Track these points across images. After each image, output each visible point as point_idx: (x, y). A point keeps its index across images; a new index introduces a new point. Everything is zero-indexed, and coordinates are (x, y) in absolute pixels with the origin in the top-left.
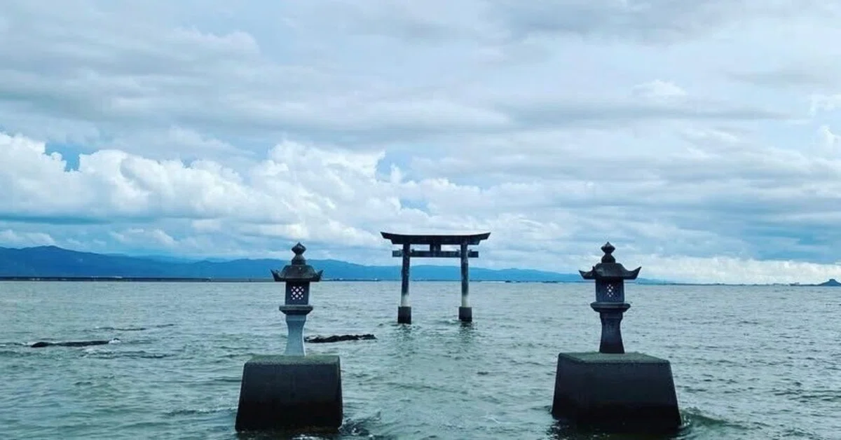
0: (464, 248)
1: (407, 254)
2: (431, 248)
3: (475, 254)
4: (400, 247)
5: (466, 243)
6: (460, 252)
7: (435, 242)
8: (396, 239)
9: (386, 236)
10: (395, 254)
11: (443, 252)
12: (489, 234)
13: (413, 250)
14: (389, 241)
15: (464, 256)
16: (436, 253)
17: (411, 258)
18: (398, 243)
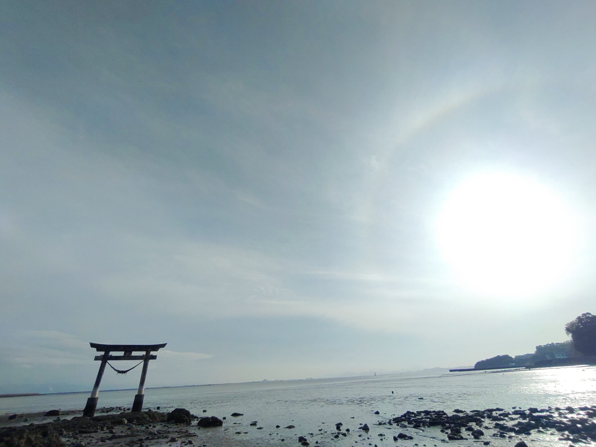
0: (148, 353)
1: (105, 359)
2: (124, 354)
3: (154, 357)
4: (102, 353)
5: (150, 350)
6: (145, 356)
7: (128, 350)
8: (99, 347)
9: (93, 345)
10: (97, 358)
11: (132, 357)
12: (166, 344)
13: (111, 356)
14: (95, 349)
15: (147, 359)
16: (128, 357)
17: (108, 361)
18: (101, 351)
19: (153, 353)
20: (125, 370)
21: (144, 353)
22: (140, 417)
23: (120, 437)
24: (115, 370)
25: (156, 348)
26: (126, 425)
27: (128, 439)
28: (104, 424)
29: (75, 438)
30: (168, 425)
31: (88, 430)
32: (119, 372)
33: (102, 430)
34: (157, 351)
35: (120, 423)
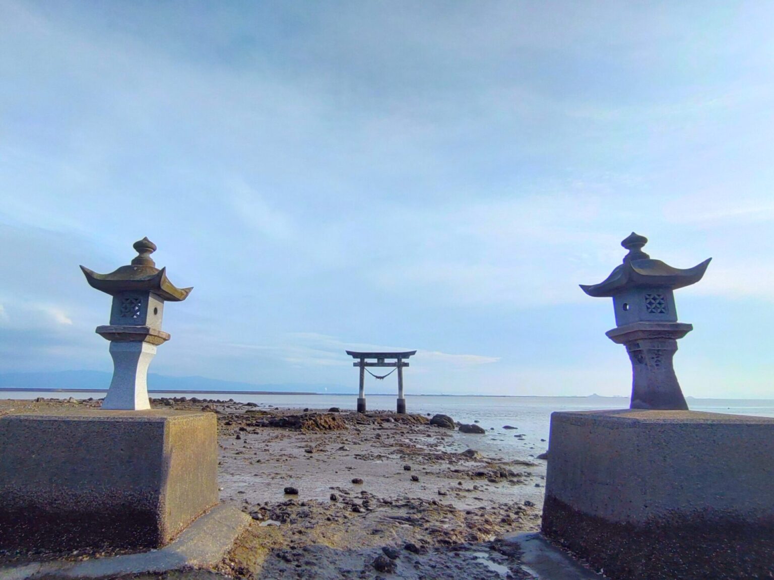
0: (399, 360)
1: (362, 365)
2: (378, 361)
3: (407, 365)
4: (358, 360)
5: (401, 357)
6: (397, 363)
7: (381, 357)
8: (355, 355)
9: (349, 353)
10: (355, 365)
11: (386, 363)
12: (416, 351)
13: (366, 362)
14: (351, 357)
15: (400, 366)
16: (381, 364)
17: (365, 367)
18: (357, 358)
19: (404, 360)
20: (382, 376)
21: (395, 360)
22: (405, 418)
23: (387, 429)
24: (373, 375)
25: (406, 355)
26: (393, 423)
27: (393, 431)
28: (375, 420)
29: (355, 426)
30: (430, 427)
31: (362, 422)
32: (378, 377)
33: (374, 423)
34: (408, 358)
35: (388, 421)
